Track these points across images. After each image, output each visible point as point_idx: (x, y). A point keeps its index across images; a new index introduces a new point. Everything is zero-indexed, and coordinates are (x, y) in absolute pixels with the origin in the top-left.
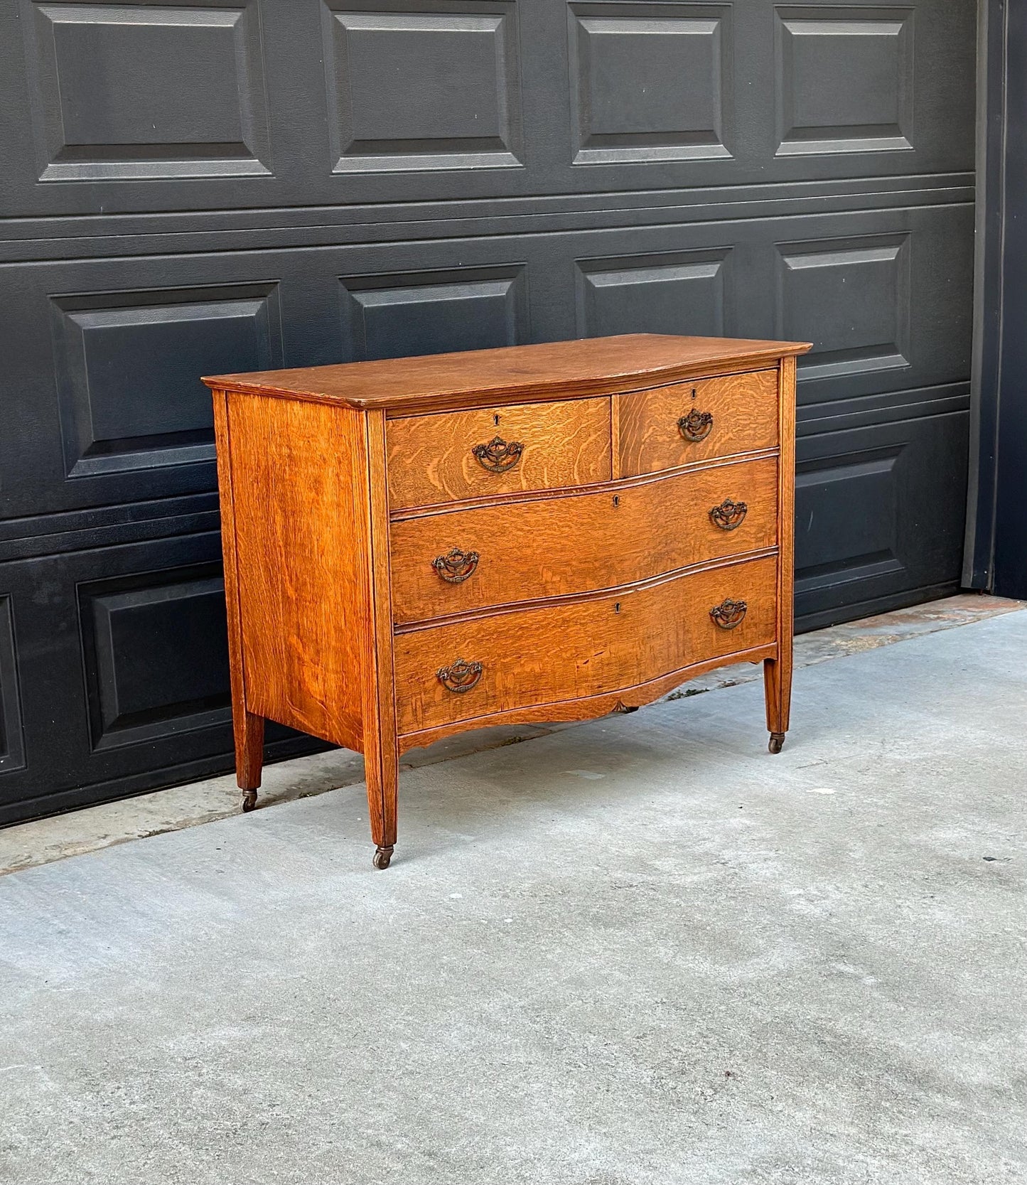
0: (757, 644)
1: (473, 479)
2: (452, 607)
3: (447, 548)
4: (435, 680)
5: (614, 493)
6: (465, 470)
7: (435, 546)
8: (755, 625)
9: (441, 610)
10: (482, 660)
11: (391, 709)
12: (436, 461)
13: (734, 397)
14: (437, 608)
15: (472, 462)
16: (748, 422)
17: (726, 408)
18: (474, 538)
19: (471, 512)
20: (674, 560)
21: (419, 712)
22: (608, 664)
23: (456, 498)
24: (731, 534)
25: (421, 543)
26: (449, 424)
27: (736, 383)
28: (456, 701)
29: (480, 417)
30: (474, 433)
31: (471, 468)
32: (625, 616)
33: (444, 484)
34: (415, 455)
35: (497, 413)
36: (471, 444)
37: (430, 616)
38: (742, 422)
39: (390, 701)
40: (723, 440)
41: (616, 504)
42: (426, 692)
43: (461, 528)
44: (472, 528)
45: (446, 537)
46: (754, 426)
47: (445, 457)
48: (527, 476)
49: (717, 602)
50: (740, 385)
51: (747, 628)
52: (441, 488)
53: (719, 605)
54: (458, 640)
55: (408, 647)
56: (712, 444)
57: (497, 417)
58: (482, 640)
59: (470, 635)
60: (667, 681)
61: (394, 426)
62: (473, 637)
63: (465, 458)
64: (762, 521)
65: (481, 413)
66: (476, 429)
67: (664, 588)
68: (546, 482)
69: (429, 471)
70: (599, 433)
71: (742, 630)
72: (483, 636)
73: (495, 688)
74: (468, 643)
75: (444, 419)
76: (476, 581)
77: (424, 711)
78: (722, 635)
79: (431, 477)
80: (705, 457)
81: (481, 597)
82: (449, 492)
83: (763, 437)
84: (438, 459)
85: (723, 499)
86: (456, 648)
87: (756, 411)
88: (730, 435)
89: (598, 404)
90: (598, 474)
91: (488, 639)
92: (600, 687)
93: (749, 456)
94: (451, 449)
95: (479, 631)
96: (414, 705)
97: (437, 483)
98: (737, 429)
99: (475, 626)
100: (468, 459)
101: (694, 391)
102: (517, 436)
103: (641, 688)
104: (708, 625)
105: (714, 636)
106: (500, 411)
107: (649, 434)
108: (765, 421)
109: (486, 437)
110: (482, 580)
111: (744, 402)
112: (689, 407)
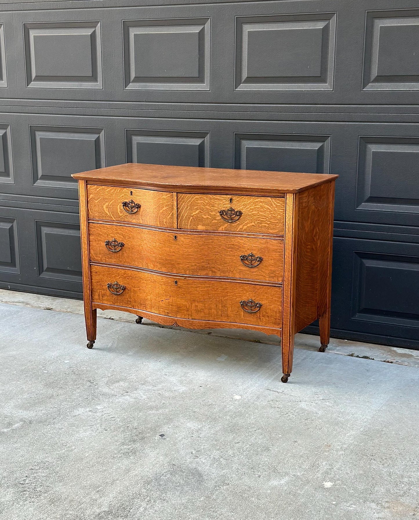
0: (269, 326)
1: (122, 214)
2: (113, 261)
3: (111, 238)
4: (107, 287)
5: (174, 234)
6: (119, 210)
7: (106, 236)
8: (268, 317)
9: (109, 261)
10: (125, 285)
11: (88, 291)
12: (107, 204)
13: (255, 207)
14: (107, 260)
15: (122, 207)
16: (265, 220)
17: (251, 211)
18: (122, 237)
19: (121, 227)
20: (215, 272)
21: (101, 296)
22: (171, 305)
23: (115, 220)
24: (252, 270)
25: (101, 233)
26: (112, 191)
27: (257, 200)
28: (115, 298)
29: (125, 191)
30: (122, 196)
31: (121, 209)
32: (179, 287)
33: (110, 213)
34: (99, 200)
35: (131, 190)
36: (122, 200)
37: (104, 262)
38: (260, 219)
39: (88, 288)
40: (249, 225)
41: (175, 239)
42: (103, 290)
43: (117, 232)
44: (121, 233)
45: (111, 233)
46: (269, 223)
47: (111, 203)
48: (142, 218)
49: (244, 298)
50: (261, 202)
51: (263, 316)
52: (109, 215)
53: (245, 300)
54: (116, 275)
55: (96, 271)
56: (242, 225)
57: (131, 192)
58: (126, 278)
59: (121, 274)
60: (207, 323)
61: (90, 187)
62: (122, 275)
63: (119, 205)
64: (273, 269)
65: (125, 190)
66: (123, 195)
67: (206, 282)
68: (148, 222)
69: (105, 207)
70: (168, 207)
71: (260, 316)
72: (126, 276)
73: (130, 298)
74: (120, 277)
75: (110, 189)
76: (123, 254)
77: (102, 297)
78: (247, 315)
79: (105, 209)
80: (237, 231)
81: (125, 261)
82: (112, 217)
83: (273, 229)
84: (108, 203)
85: (249, 252)
86: (115, 277)
87: (270, 216)
88: (253, 224)
89: (167, 195)
90: (167, 224)
91: (128, 278)
92: (168, 313)
93: (264, 236)
94: (113, 201)
95: (124, 274)
96: (99, 293)
97: (107, 213)
98: (257, 222)
99: (123, 271)
100: (120, 206)
101: (231, 199)
102: (138, 201)
103: (188, 321)
104: (238, 307)
105: (242, 314)
106: (132, 190)
107: (196, 212)
108: (276, 222)
109: (127, 199)
110: (125, 255)
111: (262, 210)
112: (228, 206)
